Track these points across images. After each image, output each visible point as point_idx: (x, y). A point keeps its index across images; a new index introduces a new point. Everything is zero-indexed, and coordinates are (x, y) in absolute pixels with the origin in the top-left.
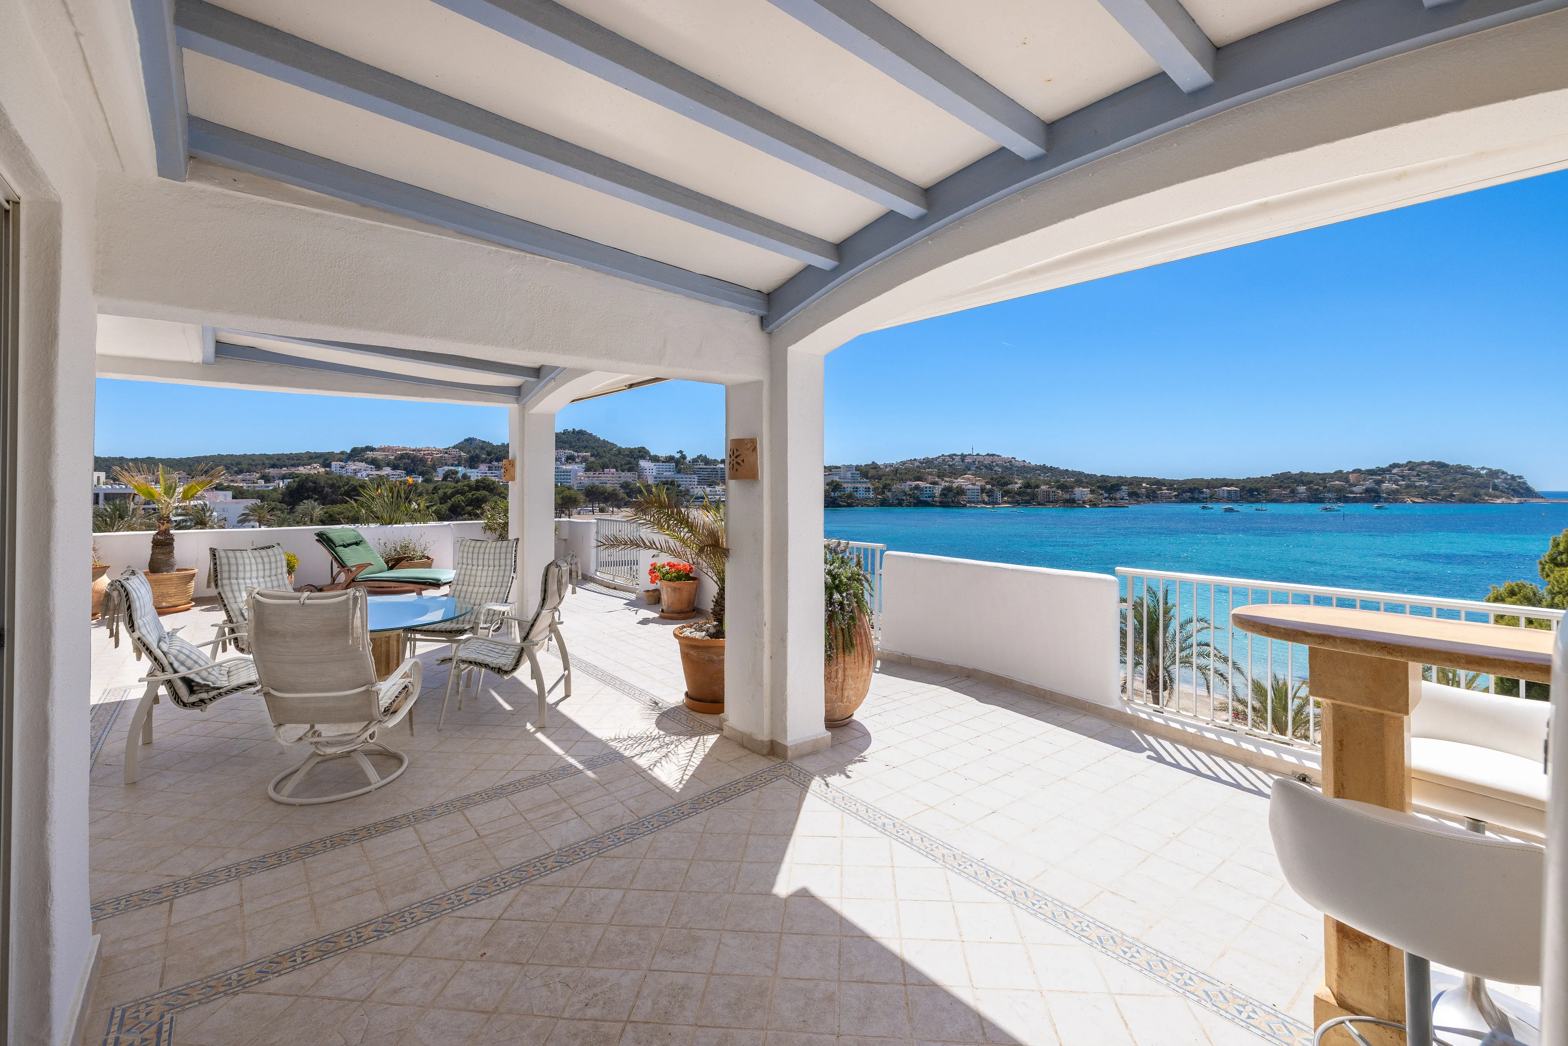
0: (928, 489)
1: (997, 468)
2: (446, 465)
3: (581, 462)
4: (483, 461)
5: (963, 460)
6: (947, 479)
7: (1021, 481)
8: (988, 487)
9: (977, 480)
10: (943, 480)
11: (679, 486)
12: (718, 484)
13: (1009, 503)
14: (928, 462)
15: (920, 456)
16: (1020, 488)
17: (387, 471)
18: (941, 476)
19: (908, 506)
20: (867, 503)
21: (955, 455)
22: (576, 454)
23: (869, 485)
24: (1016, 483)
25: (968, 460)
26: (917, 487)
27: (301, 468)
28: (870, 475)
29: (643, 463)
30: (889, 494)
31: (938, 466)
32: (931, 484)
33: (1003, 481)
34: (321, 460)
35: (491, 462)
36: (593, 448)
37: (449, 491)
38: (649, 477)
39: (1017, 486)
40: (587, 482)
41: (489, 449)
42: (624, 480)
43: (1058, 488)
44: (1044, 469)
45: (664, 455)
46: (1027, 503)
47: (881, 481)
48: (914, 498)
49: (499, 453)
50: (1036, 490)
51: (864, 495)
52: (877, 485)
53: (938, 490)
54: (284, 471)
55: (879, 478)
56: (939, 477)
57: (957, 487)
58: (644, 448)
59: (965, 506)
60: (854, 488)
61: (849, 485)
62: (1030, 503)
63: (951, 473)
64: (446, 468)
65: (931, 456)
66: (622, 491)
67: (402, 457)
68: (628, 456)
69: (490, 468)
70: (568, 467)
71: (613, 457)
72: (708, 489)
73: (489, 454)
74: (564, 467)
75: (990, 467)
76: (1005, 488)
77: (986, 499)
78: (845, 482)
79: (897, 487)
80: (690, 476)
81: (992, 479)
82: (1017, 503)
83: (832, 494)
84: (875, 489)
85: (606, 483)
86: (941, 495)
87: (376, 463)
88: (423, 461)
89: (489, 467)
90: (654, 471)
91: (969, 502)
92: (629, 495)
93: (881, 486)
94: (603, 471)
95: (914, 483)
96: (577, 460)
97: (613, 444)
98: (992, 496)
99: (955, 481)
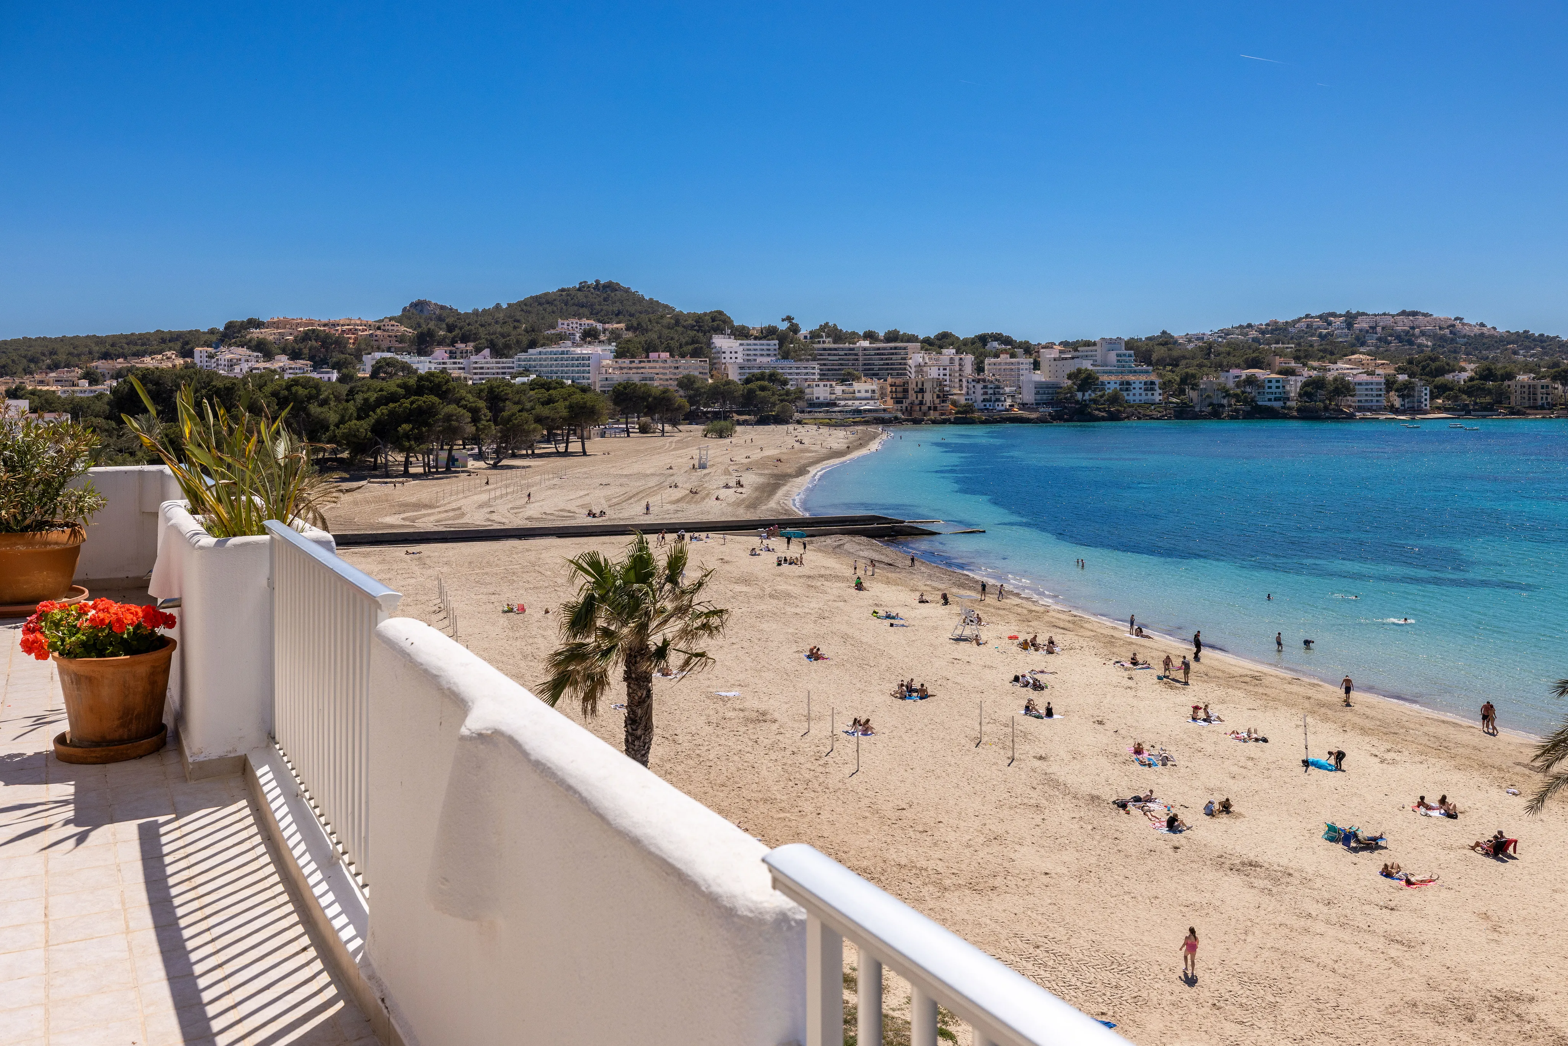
0: (1274, 384)
1: (1422, 340)
2: (379, 349)
3: (609, 342)
4: (440, 343)
5: (1350, 326)
6: (1315, 364)
7: (1473, 366)
8: (1402, 378)
9: (1377, 366)
10: (1305, 365)
11: (785, 383)
12: (858, 379)
13: (1446, 410)
14: (1277, 331)
15: (1261, 319)
16: (1471, 379)
17: (282, 361)
18: (1302, 357)
19: (1232, 418)
20: (1148, 412)
21: (1334, 315)
22: (599, 326)
23: (1153, 377)
24: (1463, 370)
25: (1362, 324)
26: (1251, 381)
27: (147, 359)
28: (1154, 357)
29: (720, 342)
30: (1193, 394)
31: (1298, 339)
32: (1280, 373)
33: (1433, 365)
34: (179, 344)
35: (453, 343)
36: (632, 315)
37: (373, 397)
38: (729, 367)
39: (1465, 375)
40: (617, 377)
41: (450, 320)
42: (685, 372)
43: (1554, 378)
44: (1525, 339)
45: (758, 326)
46: (1487, 410)
47: (1177, 369)
48: (1245, 402)
49: (467, 328)
50: (1506, 383)
51: (1144, 398)
52: (1169, 376)
53: (1294, 385)
54: (120, 364)
55: (1175, 363)
56: (1297, 359)
57: (1335, 379)
58: (720, 313)
59: (1351, 417)
60: (1122, 384)
61: (1113, 378)
62: (1492, 410)
63: (1324, 351)
64: (378, 355)
65: (1282, 319)
66: (682, 393)
67: (306, 337)
68: (692, 327)
69: (452, 355)
70: (586, 350)
71: (666, 332)
72: (839, 389)
73: (450, 328)
74: (578, 350)
75: (1406, 338)
76: (1439, 380)
77: (1397, 403)
78: (1105, 372)
79: (1209, 380)
80: (805, 364)
81: (1410, 362)
82: (1465, 411)
83: (1079, 396)
84: (1165, 386)
85: (652, 379)
86: (1300, 395)
87: (264, 349)
88: (339, 343)
89: (451, 352)
90: (740, 355)
91: (1360, 409)
92: (692, 400)
93: (1178, 379)
94: (647, 357)
95: (1245, 373)
96: (602, 337)
97: (666, 307)
98: (1409, 396)
99: (1332, 366)
